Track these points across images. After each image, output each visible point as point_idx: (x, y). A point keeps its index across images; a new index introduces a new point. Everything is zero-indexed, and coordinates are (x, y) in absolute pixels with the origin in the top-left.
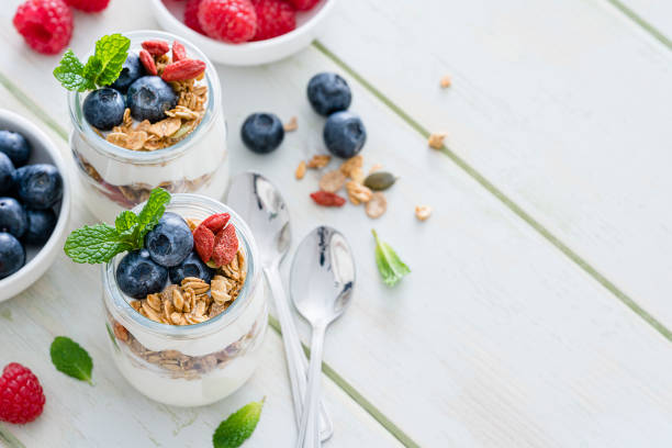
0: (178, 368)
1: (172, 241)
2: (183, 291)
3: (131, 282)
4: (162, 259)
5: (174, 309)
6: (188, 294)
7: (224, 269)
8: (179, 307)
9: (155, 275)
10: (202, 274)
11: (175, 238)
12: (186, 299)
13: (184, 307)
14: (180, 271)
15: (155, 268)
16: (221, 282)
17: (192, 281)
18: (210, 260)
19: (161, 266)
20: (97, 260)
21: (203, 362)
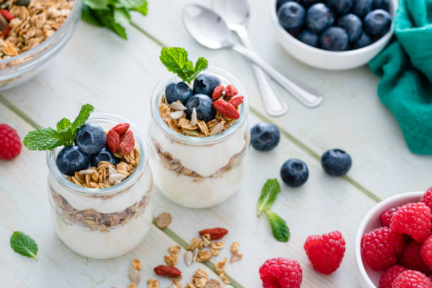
0: (94, 222)
1: (92, 136)
2: (98, 170)
3: (66, 162)
4: (85, 148)
5: (92, 180)
6: (101, 171)
7: (125, 157)
8: (95, 179)
9: (81, 159)
10: (111, 160)
11: (94, 135)
12: (100, 174)
13: (99, 179)
14: (97, 158)
15: (81, 155)
16: (123, 165)
17: (105, 164)
18: (117, 152)
19: (85, 154)
20: (44, 148)
21: (111, 219)
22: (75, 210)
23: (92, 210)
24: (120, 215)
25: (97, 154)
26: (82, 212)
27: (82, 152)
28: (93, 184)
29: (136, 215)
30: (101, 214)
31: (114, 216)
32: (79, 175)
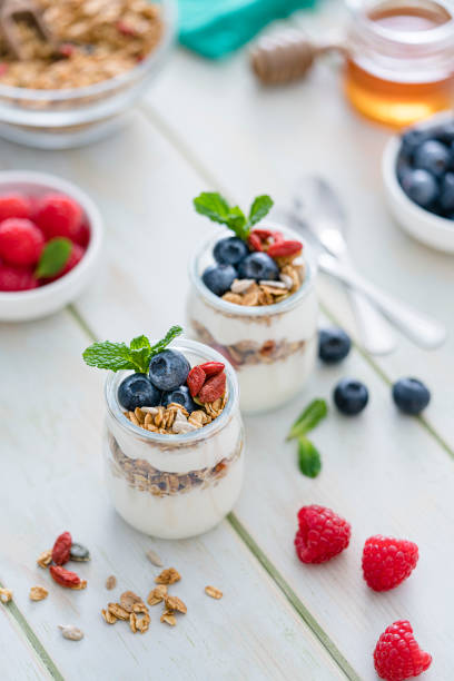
0: (145, 479)
1: (169, 366)
2: (165, 412)
3: (127, 392)
4: (157, 379)
5: (153, 422)
6: (167, 414)
7: (206, 406)
8: (157, 422)
9: (149, 393)
10: (187, 404)
11: (172, 364)
12: (165, 417)
13: (161, 423)
14: (170, 397)
15: (150, 387)
16: (200, 415)
17: (176, 407)
18: (197, 396)
19: (156, 388)
20: (106, 366)
21: (167, 480)
22: (126, 457)
23: (144, 462)
24: (180, 478)
25: (170, 392)
26: (132, 462)
27: (153, 385)
28: (151, 427)
29: (203, 485)
30: (157, 471)
31: (173, 478)
32: (140, 412)
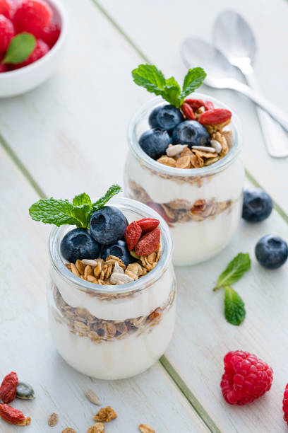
0: (84, 326)
1: (107, 221)
2: (103, 264)
3: (69, 245)
4: (97, 234)
5: (92, 274)
6: (106, 266)
7: (142, 259)
8: (96, 273)
9: (89, 246)
10: (124, 258)
11: (110, 220)
12: (103, 269)
13: (100, 274)
14: (108, 251)
15: (91, 241)
16: (136, 267)
17: (114, 259)
18: (134, 250)
19: (95, 242)
20: (50, 221)
21: (105, 328)
22: (67, 305)
23: (84, 310)
24: (117, 325)
25: (109, 246)
26: (73, 309)
27: (93, 239)
28: (91, 278)
29: (138, 332)
30: (96, 319)
31: (110, 325)
32: (81, 264)
